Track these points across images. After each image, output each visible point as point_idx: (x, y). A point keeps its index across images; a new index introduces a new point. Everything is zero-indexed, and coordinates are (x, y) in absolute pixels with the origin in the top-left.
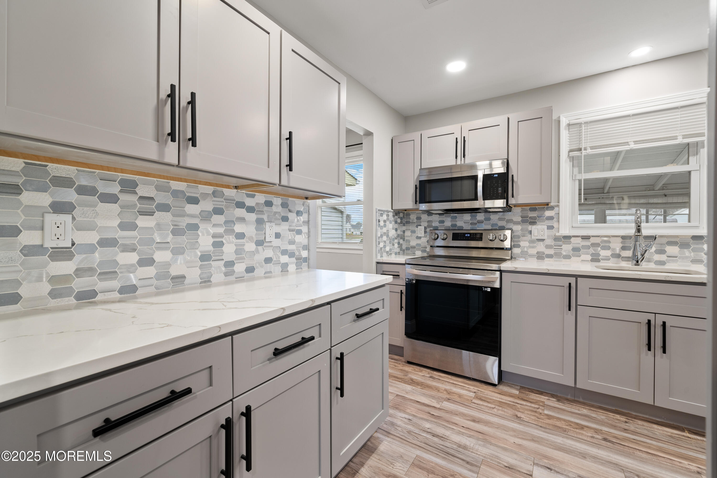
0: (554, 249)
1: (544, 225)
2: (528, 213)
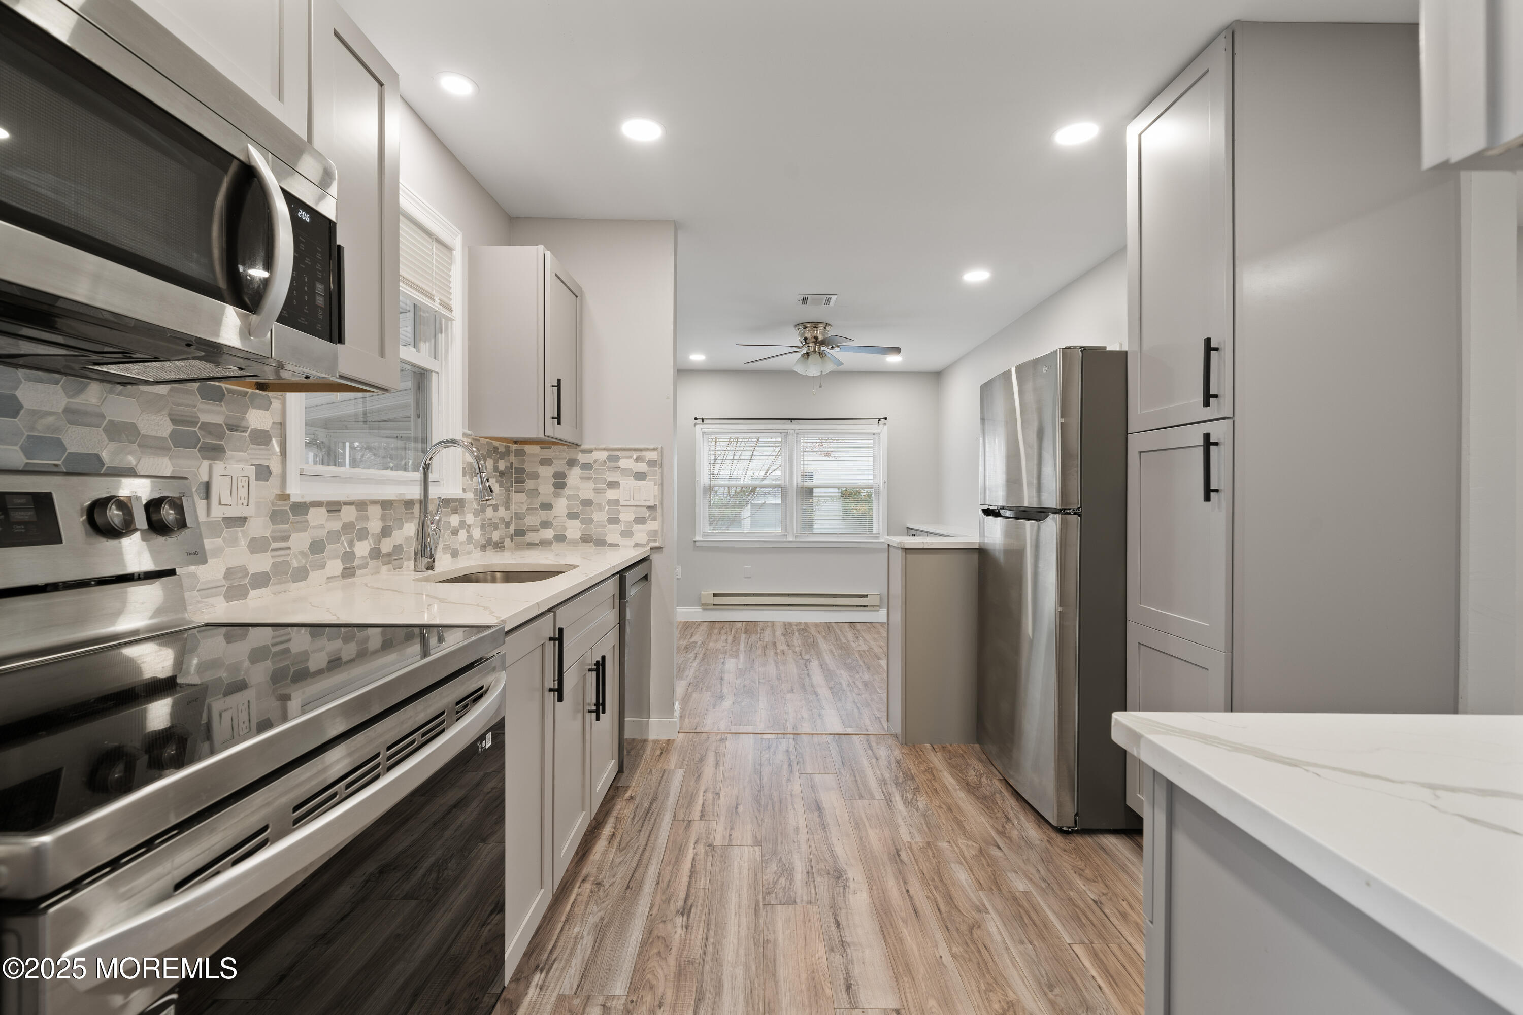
0: (273, 550)
1: (247, 461)
2: (195, 406)
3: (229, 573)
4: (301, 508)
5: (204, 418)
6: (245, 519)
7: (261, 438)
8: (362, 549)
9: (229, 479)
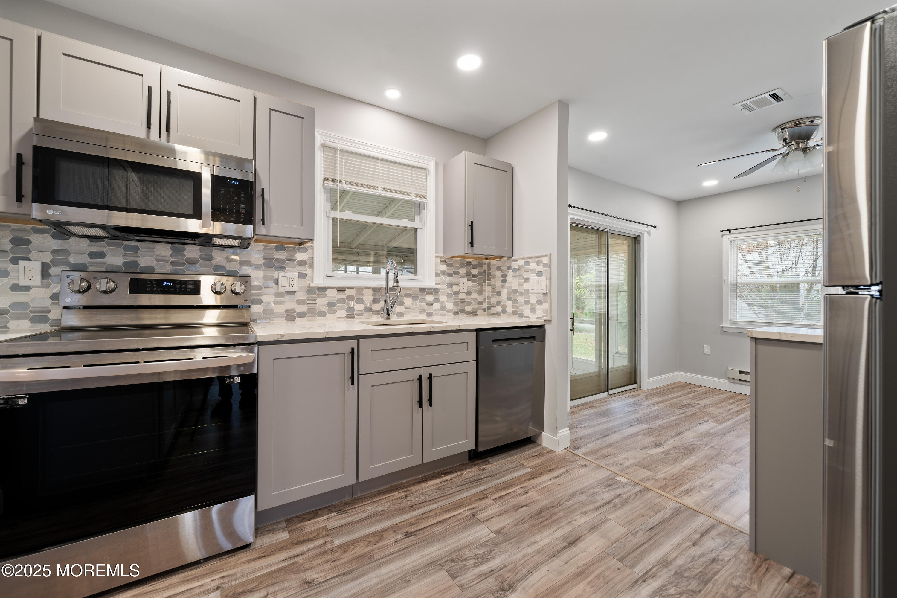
0: (307, 304)
1: (295, 272)
2: (273, 254)
3: (287, 311)
4: (322, 289)
5: (276, 257)
6: (295, 292)
7: (303, 263)
8: (359, 307)
9: (286, 278)
